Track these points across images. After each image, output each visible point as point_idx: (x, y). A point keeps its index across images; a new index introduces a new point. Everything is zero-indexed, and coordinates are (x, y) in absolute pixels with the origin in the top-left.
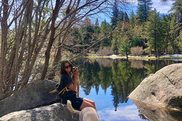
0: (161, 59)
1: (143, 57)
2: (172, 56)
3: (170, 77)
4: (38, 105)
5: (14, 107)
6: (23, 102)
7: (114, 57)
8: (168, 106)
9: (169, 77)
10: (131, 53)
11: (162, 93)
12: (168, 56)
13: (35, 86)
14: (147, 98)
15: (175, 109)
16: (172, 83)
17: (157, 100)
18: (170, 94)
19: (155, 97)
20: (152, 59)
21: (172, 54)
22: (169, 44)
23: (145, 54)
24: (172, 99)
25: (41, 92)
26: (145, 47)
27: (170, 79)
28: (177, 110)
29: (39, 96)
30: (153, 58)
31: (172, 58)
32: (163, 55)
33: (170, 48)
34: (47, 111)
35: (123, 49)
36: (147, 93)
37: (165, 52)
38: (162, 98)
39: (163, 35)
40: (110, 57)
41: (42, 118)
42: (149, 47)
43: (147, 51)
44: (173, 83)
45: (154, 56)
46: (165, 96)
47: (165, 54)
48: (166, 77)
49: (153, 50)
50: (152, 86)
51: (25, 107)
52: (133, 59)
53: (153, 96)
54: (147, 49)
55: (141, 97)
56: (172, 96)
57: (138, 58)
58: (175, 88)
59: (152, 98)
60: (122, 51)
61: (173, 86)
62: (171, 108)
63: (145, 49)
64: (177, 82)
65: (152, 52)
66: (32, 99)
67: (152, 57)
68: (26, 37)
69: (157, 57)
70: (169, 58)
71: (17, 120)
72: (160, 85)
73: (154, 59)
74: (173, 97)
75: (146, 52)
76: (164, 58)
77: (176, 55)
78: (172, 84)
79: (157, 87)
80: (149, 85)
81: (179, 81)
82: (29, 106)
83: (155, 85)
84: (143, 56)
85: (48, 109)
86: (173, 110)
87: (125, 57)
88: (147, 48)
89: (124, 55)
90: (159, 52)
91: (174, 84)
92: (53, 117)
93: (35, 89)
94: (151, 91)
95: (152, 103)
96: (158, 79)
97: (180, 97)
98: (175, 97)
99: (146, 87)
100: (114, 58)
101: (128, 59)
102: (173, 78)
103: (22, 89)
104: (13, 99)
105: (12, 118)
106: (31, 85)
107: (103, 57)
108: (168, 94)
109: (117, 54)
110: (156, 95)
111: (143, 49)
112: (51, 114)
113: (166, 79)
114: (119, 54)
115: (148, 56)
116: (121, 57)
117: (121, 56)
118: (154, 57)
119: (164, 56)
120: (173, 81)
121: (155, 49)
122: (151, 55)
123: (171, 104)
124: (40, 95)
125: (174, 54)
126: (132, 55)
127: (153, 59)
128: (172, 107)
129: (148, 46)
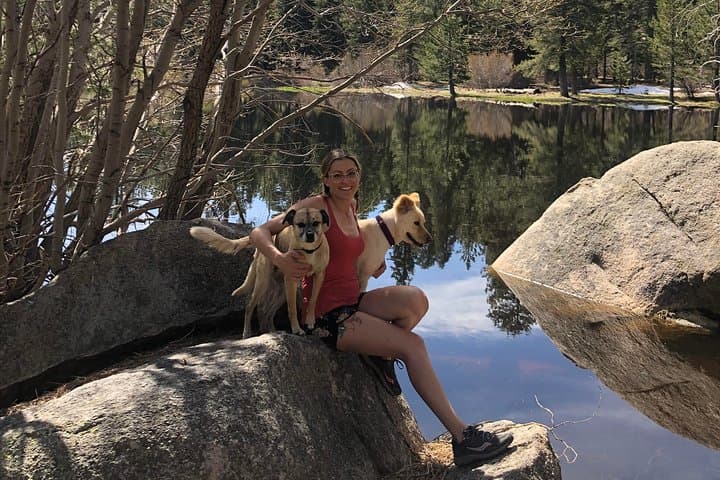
0: (581, 104)
1: (515, 93)
2: (625, 91)
3: (666, 197)
4: (168, 326)
5: (65, 335)
6: (102, 314)
7: (400, 90)
8: (655, 310)
9: (660, 193)
10: (467, 78)
11: (630, 257)
12: (607, 92)
13: (151, 247)
14: (571, 275)
15: (684, 322)
16: (671, 217)
17: (610, 286)
18: (666, 263)
19: (601, 273)
20: (550, 103)
21: (623, 82)
22: (613, 43)
23: (520, 82)
24: (672, 281)
25: (180, 273)
26: (521, 55)
27: (664, 203)
28: (693, 325)
29: (173, 288)
30: (552, 97)
31: (623, 99)
32: (589, 85)
33: (618, 60)
34: (244, 374)
35: (436, 62)
36: (572, 255)
37: (597, 76)
38: (631, 276)
39: (594, 8)
40: (386, 90)
41: (228, 412)
42: (540, 55)
43: (530, 70)
44: (678, 218)
45: (558, 90)
46: (645, 271)
47: (596, 81)
48: (647, 193)
49: (552, 67)
50: (592, 227)
51: (115, 335)
52: (475, 99)
53: (594, 267)
54: (530, 62)
55: (546, 269)
56: (672, 271)
57: (492, 95)
58: (686, 238)
59: (590, 278)
60: (435, 67)
61: (678, 232)
62: (668, 319)
63: (524, 65)
64: (691, 214)
65: (550, 75)
66: (142, 301)
67: (549, 95)
68: (87, 22)
69: (568, 97)
70: (612, 101)
71: (127, 423)
72: (623, 226)
73: (557, 100)
74: (679, 277)
75: (526, 75)
76: (595, 100)
77: (638, 90)
78: (673, 221)
79: (610, 234)
80: (577, 223)
81: (701, 210)
82: (129, 331)
83: (604, 225)
84: (512, 90)
85: (245, 368)
86: (678, 326)
87: (445, 93)
88: (531, 58)
89: (441, 86)
90: (575, 73)
91: (682, 224)
92: (271, 400)
93: (152, 257)
94: (587, 249)
95: (592, 294)
96: (614, 199)
97: (705, 276)
98: (683, 274)
99: (566, 231)
100: (400, 96)
101: (457, 99)
102: (678, 200)
103: (94, 258)
104: (57, 300)
105: (101, 416)
106: (135, 242)
107: (361, 90)
108: (654, 261)
109: (413, 79)
110: (605, 265)
111: (517, 61)
112: (261, 388)
113: (650, 200)
114: (422, 80)
115: (532, 90)
116: (428, 94)
117: (429, 87)
118: (557, 95)
119: (593, 91)
120: (676, 212)
121: (562, 64)
122: (542, 88)
123: (670, 303)
124: (176, 286)
125: (632, 82)
126: (470, 86)
127: (552, 101)
128: (671, 314)
129: (534, 53)
